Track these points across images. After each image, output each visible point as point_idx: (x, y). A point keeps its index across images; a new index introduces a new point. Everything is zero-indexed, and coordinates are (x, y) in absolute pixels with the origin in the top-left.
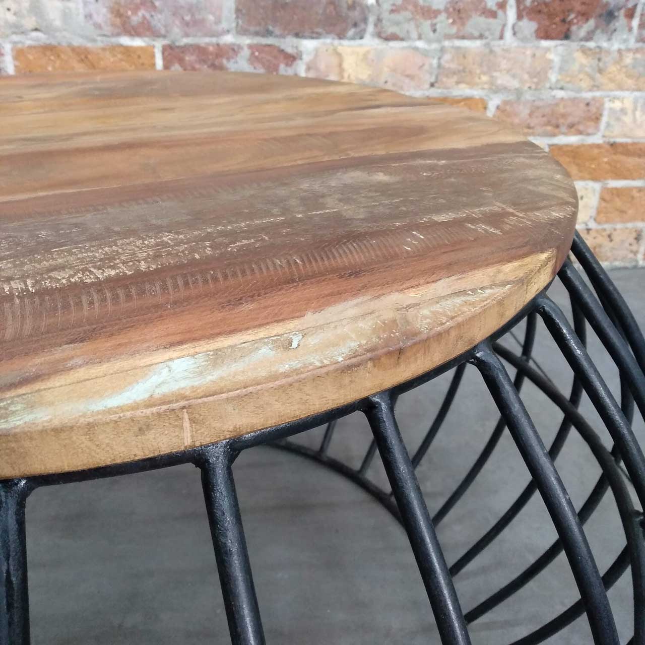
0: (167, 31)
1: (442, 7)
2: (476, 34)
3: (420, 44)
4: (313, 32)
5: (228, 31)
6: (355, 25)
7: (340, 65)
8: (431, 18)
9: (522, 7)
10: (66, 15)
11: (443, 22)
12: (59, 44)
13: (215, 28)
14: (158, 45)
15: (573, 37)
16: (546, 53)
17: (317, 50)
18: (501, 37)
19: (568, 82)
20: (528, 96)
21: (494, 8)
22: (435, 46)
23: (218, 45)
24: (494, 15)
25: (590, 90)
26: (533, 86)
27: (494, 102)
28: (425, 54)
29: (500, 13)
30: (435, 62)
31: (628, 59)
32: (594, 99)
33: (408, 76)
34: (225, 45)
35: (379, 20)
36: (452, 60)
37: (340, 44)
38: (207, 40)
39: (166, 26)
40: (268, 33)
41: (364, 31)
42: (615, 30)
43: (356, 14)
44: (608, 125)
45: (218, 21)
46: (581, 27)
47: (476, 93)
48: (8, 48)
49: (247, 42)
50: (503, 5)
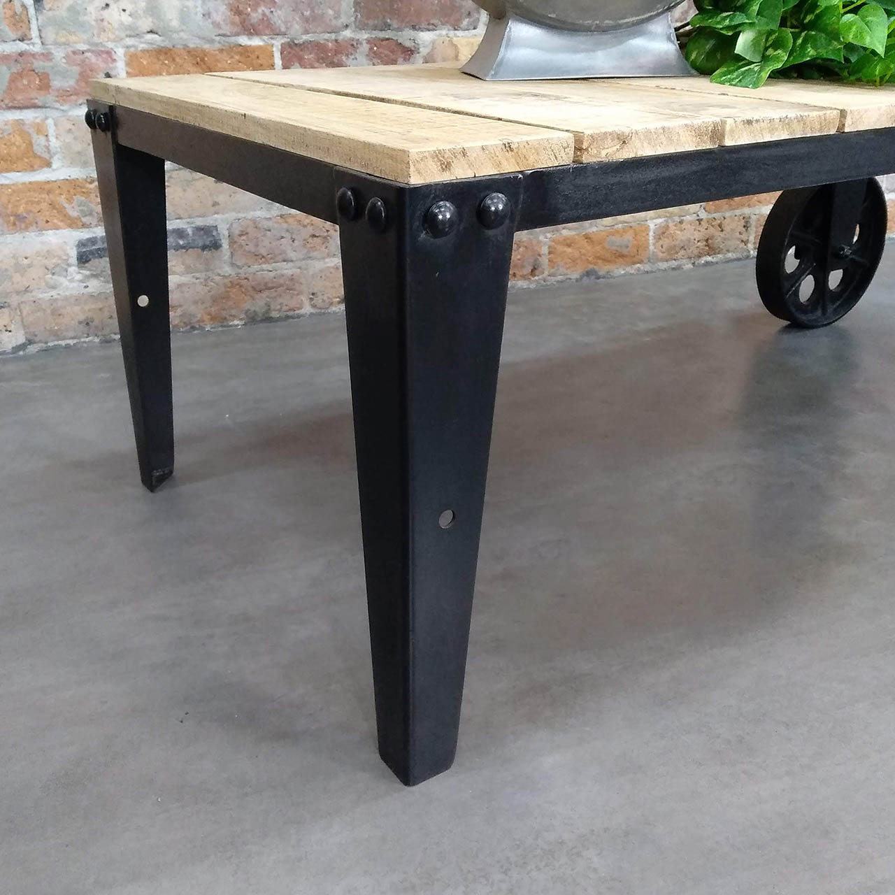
0: (287, 28)
4: (428, 24)
5: (347, 26)
7: (456, 57)
10: (184, 16)
12: (174, 46)
13: (334, 22)
14: (277, 43)
17: (433, 42)
23: (336, 41)
34: (344, 41)
37: (455, 35)
38: (327, 36)
39: (286, 23)
40: (387, 27)
41: (478, 20)
43: (469, 4)
45: (337, 16)
48: (120, 52)
49: (366, 36)
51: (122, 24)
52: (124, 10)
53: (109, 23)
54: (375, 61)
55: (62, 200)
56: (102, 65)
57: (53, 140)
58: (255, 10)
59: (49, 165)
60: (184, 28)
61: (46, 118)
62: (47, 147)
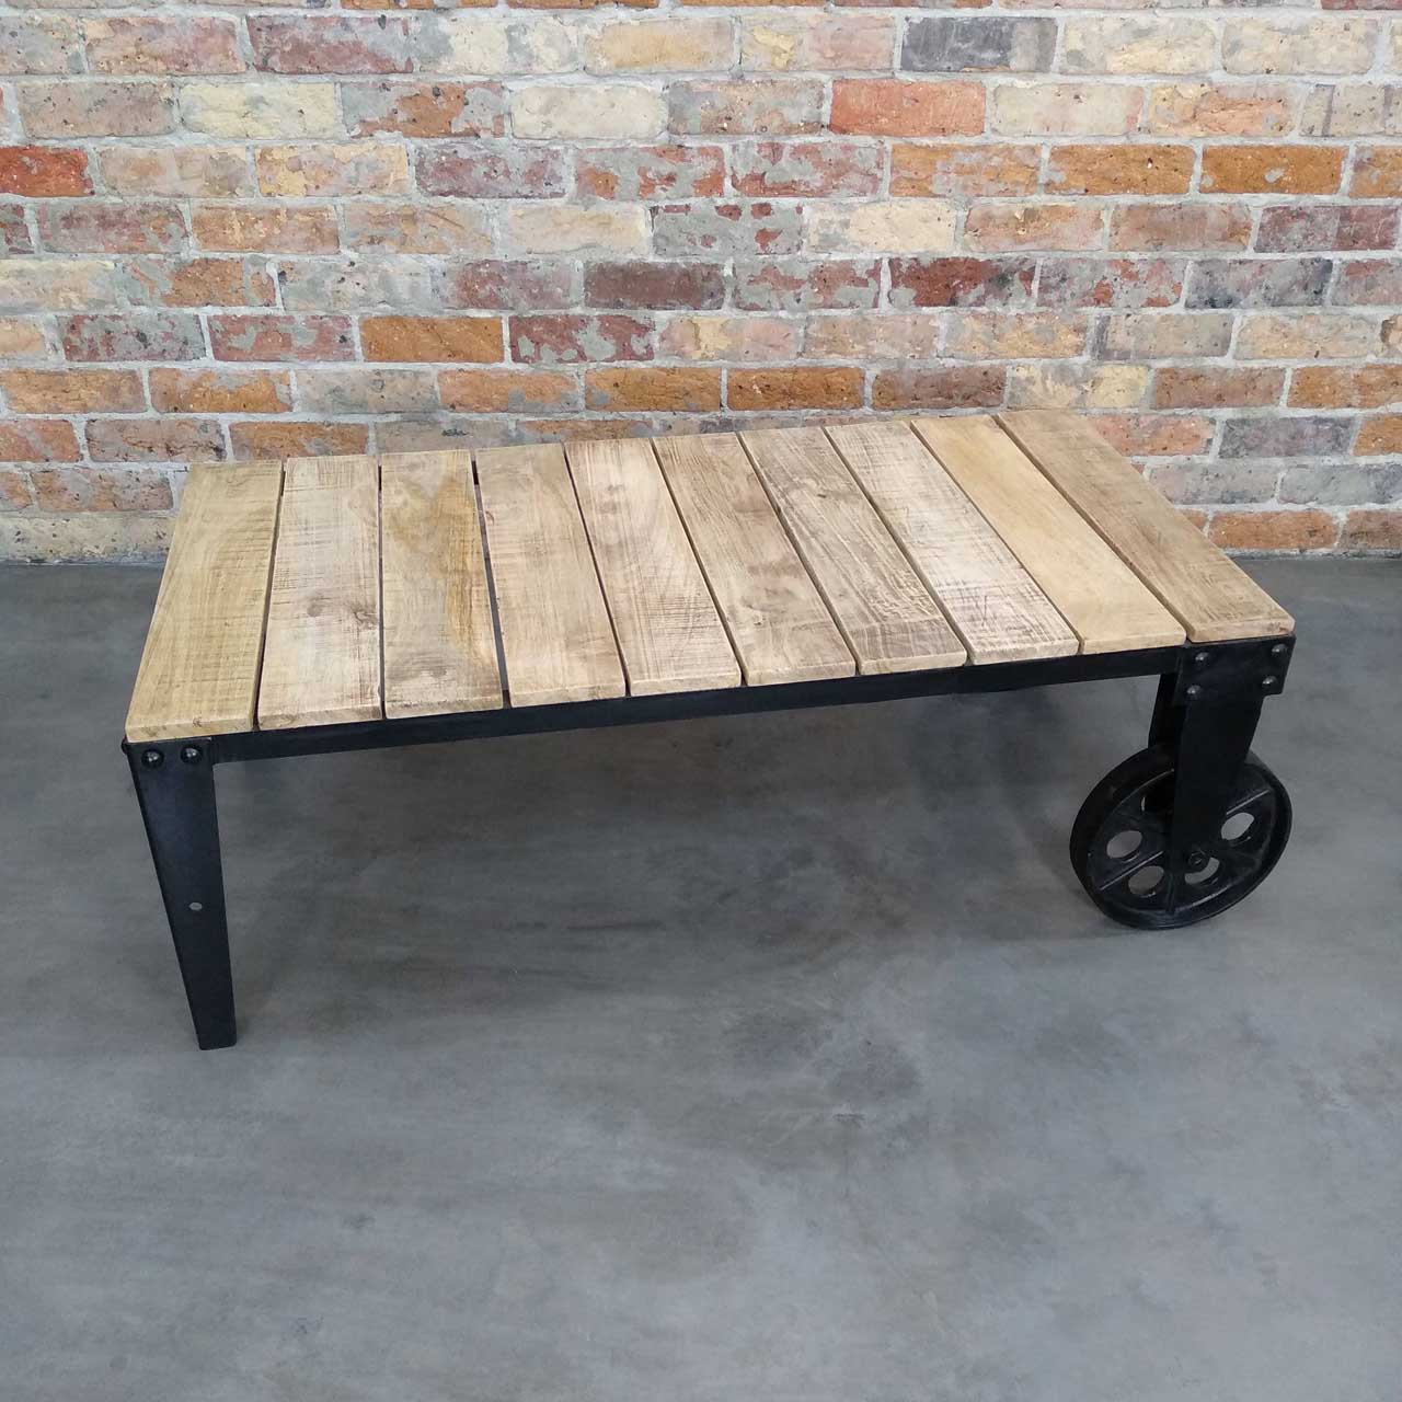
0: (515, 304)
1: (805, 277)
2: (846, 303)
3: (783, 314)
4: (666, 303)
5: (577, 303)
6: (712, 295)
7: (697, 335)
8: (793, 288)
9: (897, 274)
10: (414, 290)
11: (807, 292)
12: (406, 315)
13: (563, 300)
14: (506, 316)
15: (962, 303)
16: (929, 321)
17: (670, 321)
18: (875, 305)
19: (959, 350)
20: (912, 366)
21: (865, 277)
22: (799, 315)
23: (567, 316)
24: (865, 283)
25: (986, 358)
26: (917, 356)
27: (872, 372)
28: (790, 323)
29: (872, 282)
30: (801, 331)
31: (1031, 325)
32: (992, 366)
33: (771, 346)
34: (573, 316)
35: (737, 291)
36: (821, 330)
37: (696, 314)
38: (555, 312)
39: (513, 300)
40: (619, 305)
41: (721, 301)
42: (1011, 295)
43: (712, 285)
44: (1012, 395)
45: (567, 294)
46: (969, 292)
47: (851, 362)
48: (355, 318)
49: (597, 313)
50: (875, 273)
51: (356, 295)
52: (358, 284)
53: (344, 294)
54: (607, 336)
55: (301, 439)
56: (338, 329)
57: (294, 388)
58: (482, 287)
59: (290, 409)
60: (414, 300)
61: (289, 370)
62: (289, 394)
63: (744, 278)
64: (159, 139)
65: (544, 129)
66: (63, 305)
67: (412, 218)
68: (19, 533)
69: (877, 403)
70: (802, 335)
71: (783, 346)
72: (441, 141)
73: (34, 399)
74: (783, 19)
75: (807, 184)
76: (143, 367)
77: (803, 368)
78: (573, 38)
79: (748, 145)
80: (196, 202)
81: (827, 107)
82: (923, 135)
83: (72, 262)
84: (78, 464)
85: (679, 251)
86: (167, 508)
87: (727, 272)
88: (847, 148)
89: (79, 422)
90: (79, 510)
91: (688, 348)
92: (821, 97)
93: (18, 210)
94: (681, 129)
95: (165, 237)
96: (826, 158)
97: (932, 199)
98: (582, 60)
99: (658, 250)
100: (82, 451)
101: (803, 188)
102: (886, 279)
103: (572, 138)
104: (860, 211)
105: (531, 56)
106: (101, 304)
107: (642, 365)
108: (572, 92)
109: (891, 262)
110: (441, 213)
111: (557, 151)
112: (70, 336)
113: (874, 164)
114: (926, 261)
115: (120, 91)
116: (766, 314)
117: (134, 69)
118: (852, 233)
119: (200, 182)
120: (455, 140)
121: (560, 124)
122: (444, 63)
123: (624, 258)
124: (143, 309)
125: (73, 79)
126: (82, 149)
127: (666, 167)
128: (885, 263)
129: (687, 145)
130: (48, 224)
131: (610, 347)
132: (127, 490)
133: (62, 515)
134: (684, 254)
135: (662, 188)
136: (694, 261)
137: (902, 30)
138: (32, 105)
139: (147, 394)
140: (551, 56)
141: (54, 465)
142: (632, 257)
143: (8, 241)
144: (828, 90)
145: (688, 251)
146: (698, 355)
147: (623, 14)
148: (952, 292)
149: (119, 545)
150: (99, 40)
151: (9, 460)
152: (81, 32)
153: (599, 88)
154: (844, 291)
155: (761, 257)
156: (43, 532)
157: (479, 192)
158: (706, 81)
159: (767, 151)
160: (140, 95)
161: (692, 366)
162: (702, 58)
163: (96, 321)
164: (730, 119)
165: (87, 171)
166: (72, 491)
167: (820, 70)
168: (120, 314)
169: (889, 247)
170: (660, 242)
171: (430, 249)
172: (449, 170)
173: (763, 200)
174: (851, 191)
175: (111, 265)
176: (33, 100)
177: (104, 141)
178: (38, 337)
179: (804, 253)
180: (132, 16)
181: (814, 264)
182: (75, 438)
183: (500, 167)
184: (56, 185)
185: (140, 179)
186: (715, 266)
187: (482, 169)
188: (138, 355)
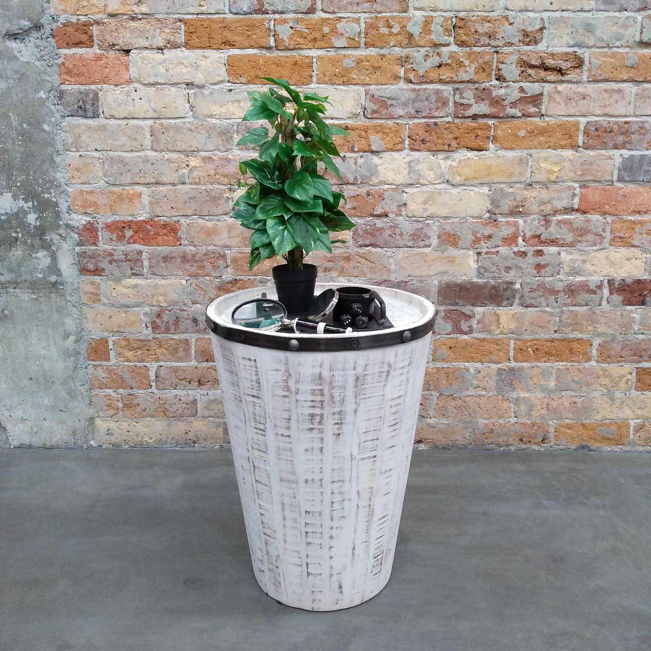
1: (561, 289)
2: (583, 303)
3: (547, 309)
4: (482, 303)
6: (508, 299)
7: (498, 320)
8: (554, 295)
9: (612, 288)
11: (562, 297)
15: (648, 304)
16: (630, 313)
17: (484, 313)
18: (600, 305)
19: (647, 330)
20: (620, 338)
21: (594, 289)
22: (556, 310)
24: (595, 293)
26: (623, 333)
27: (596, 342)
28: (551, 314)
29: (598, 291)
30: (558, 318)
33: (540, 327)
35: (522, 297)
36: (568, 318)
37: (498, 309)
40: (457, 304)
41: (514, 302)
47: (585, 336)
49: (443, 308)
50: (600, 287)
54: (448, 321)
63: (527, 289)
64: (219, 217)
65: (423, 212)
66: (155, 303)
67: (348, 259)
68: (109, 430)
69: (599, 359)
70: (558, 321)
71: (547, 327)
72: (368, 219)
73: (130, 354)
74: (555, 156)
75: (564, 240)
76: (193, 338)
77: (557, 340)
78: (443, 166)
79: (533, 220)
80: (234, 250)
81: (576, 200)
82: (629, 214)
83: (163, 281)
84: (149, 390)
85: (491, 275)
86: (194, 416)
87: (518, 286)
88: (588, 221)
89: (153, 367)
90: (144, 417)
91: (493, 327)
92: (574, 195)
93: (140, 253)
94: (497, 212)
95: (215, 268)
96: (575, 226)
97: (633, 249)
98: (447, 177)
99: (480, 274)
100: (152, 384)
101: (562, 242)
102: (606, 291)
103: (438, 217)
104: (593, 254)
105: (420, 175)
106: (175, 303)
107: (466, 337)
108: (440, 193)
109: (609, 281)
110: (364, 256)
111: (428, 224)
112: (156, 320)
113: (601, 229)
114: (629, 281)
115: (203, 193)
116: (538, 309)
117: (212, 182)
118: (588, 266)
119: (239, 239)
120: (375, 218)
121: (432, 210)
122: (373, 179)
123: (460, 279)
124: (198, 306)
125: (180, 187)
126: (178, 221)
127: (488, 231)
128: (606, 282)
129: (499, 220)
130: (154, 260)
131: (449, 327)
132: (173, 406)
133: (135, 420)
134: (494, 278)
135: (485, 242)
136: (499, 281)
137: (618, 161)
138: (156, 199)
139: (193, 352)
140: (430, 176)
141: (135, 391)
142: (465, 278)
143: (132, 269)
144: (578, 191)
145: (496, 275)
146: (497, 332)
147: (471, 154)
148: (643, 298)
149: (164, 438)
150: (196, 167)
151: (110, 388)
152: (187, 163)
153: (454, 191)
154: (584, 296)
155: (537, 278)
156: (122, 430)
157: (386, 245)
158: (512, 187)
159: (543, 223)
160: (213, 194)
161: (495, 337)
162: (511, 175)
163: (171, 312)
164: (524, 206)
165: (180, 233)
166: (142, 406)
167: (573, 181)
168: (185, 308)
169: (608, 273)
170: (481, 271)
171: (356, 274)
172: (370, 233)
173: (539, 248)
174: (588, 244)
175: (184, 282)
176: (158, 197)
177: (191, 218)
178: (139, 320)
179: (561, 276)
180: (215, 155)
181: (566, 282)
182: (149, 376)
183: (398, 231)
184: (162, 240)
185: (207, 237)
186: (512, 283)
187: (388, 232)
188: (191, 331)
